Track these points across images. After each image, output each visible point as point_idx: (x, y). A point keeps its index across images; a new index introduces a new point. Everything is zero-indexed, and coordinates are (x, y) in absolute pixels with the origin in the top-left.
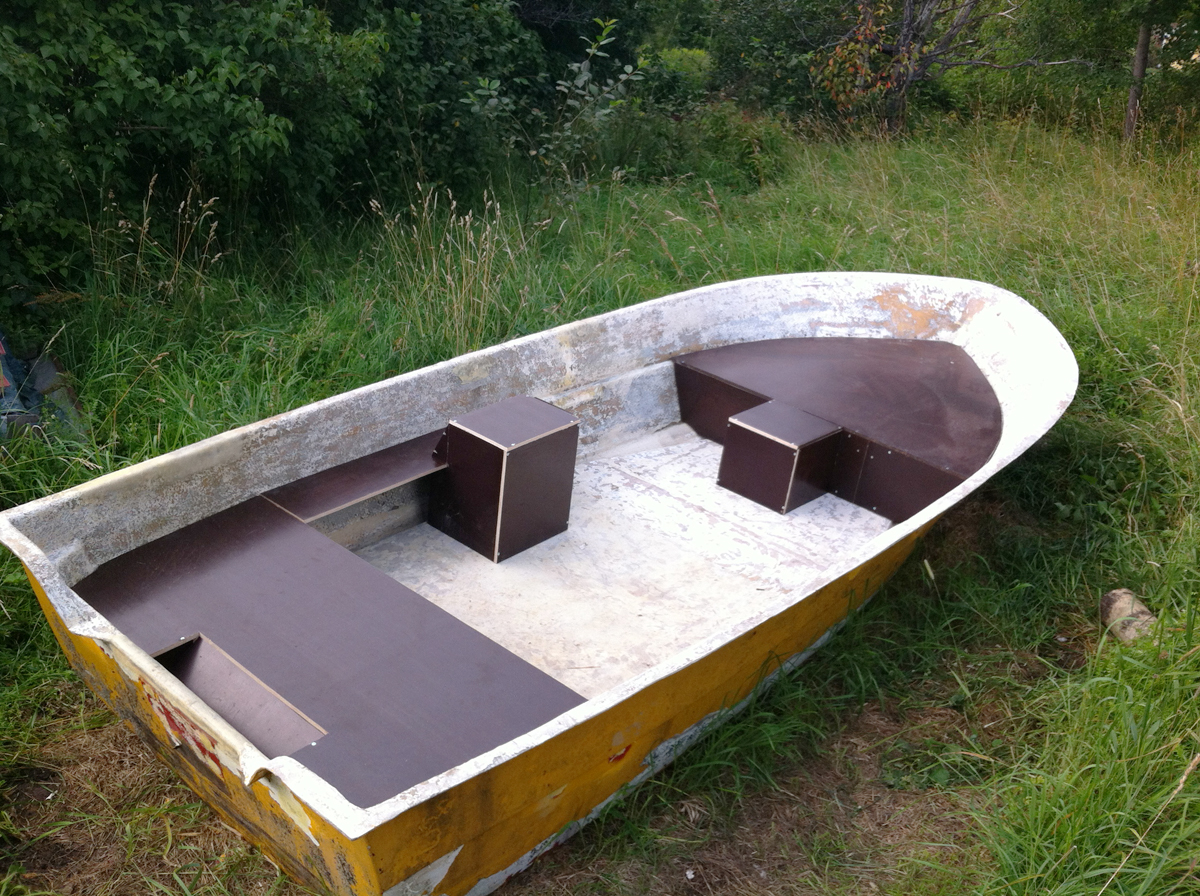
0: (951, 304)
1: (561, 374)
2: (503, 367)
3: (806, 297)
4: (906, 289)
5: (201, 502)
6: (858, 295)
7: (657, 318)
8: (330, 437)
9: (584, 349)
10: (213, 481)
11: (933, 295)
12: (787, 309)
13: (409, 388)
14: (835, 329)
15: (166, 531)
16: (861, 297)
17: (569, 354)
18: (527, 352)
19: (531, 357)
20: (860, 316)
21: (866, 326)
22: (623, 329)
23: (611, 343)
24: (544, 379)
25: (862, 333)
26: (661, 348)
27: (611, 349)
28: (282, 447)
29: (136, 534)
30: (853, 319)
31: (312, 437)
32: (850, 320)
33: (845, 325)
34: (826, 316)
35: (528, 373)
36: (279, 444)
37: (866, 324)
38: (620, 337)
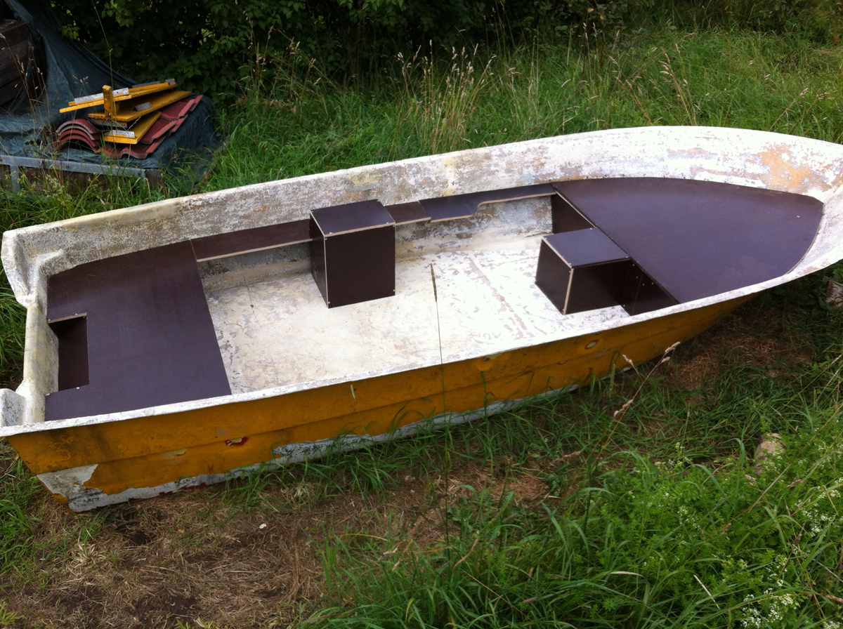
0: (828, 167)
1: (443, 187)
2: (391, 177)
3: (695, 146)
4: (791, 149)
5: (147, 239)
6: (745, 150)
7: (542, 153)
8: (244, 210)
9: (467, 170)
10: (156, 227)
11: (815, 157)
12: (672, 154)
13: (309, 185)
15: (123, 252)
16: (747, 151)
17: (452, 173)
18: (414, 169)
19: (417, 173)
20: (740, 168)
21: (744, 176)
22: (507, 158)
23: (493, 168)
24: (428, 189)
26: (541, 175)
27: (492, 173)
28: (206, 213)
29: (103, 252)
30: (733, 169)
31: (230, 209)
32: (730, 170)
33: (724, 173)
34: (708, 164)
35: (414, 184)
36: (204, 210)
37: (744, 175)
38: (503, 164)
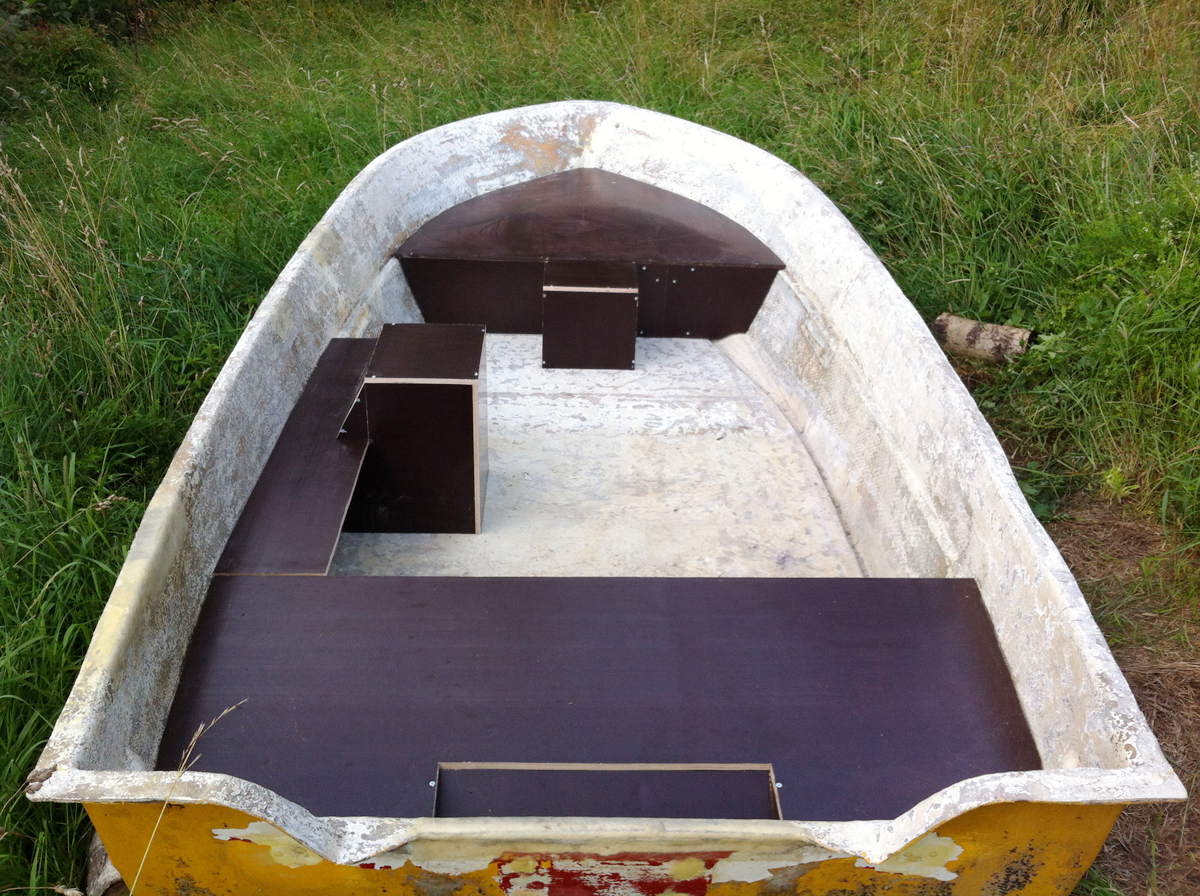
0: (565, 128)
1: (336, 301)
2: (298, 309)
3: (449, 155)
4: (522, 124)
6: (488, 140)
7: (364, 210)
8: (230, 461)
9: (337, 265)
11: (548, 124)
12: (442, 171)
13: (254, 365)
14: (490, 182)
16: (492, 141)
17: (330, 275)
18: (305, 283)
19: (310, 289)
20: (502, 162)
21: (511, 172)
22: (349, 231)
23: (350, 251)
24: (328, 313)
25: (512, 180)
26: (382, 245)
27: (354, 258)
29: (156, 702)
30: (498, 166)
31: (220, 468)
32: (496, 169)
33: (494, 176)
34: (475, 170)
35: (316, 310)
36: (204, 492)
37: (509, 170)
38: (352, 241)
